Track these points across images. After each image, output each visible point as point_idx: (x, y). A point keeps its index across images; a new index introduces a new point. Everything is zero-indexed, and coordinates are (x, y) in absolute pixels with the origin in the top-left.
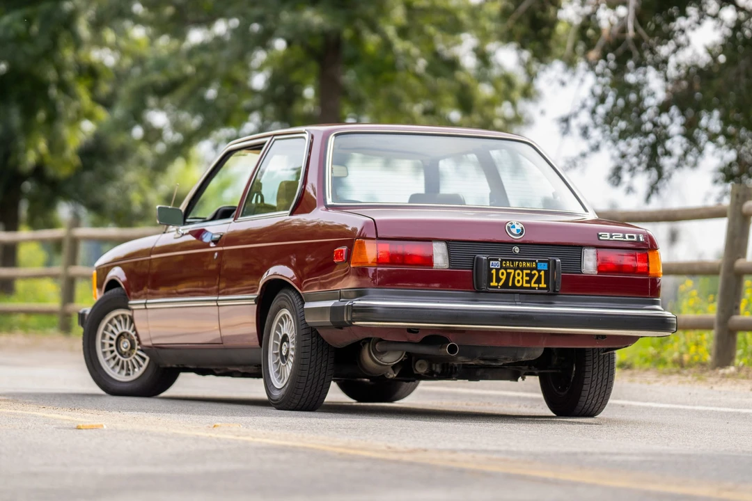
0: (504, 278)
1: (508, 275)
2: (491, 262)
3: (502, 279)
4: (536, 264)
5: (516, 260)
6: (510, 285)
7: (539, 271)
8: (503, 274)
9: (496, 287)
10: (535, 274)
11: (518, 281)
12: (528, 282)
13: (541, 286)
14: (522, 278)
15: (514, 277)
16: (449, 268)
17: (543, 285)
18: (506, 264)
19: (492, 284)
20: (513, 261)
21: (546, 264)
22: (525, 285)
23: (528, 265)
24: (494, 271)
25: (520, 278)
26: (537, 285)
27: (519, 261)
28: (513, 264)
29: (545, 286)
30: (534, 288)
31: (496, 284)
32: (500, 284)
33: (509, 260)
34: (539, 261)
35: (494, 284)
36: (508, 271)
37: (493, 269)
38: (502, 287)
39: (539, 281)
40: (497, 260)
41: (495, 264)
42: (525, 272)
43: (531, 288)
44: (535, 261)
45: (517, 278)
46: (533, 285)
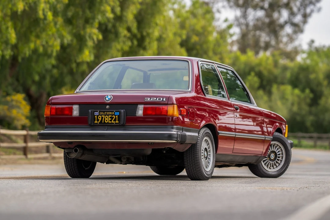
0: (100, 119)
1: (102, 118)
2: (95, 113)
3: (99, 120)
4: (114, 113)
5: (105, 112)
6: (103, 122)
7: (116, 116)
8: (100, 118)
9: (97, 123)
10: (114, 117)
11: (106, 120)
12: (110, 121)
13: (116, 122)
14: (108, 119)
15: (105, 119)
16: (79, 116)
17: (117, 122)
18: (101, 113)
19: (95, 122)
20: (104, 112)
21: (119, 113)
22: (109, 122)
23: (111, 113)
24: (96, 117)
25: (107, 119)
26: (114, 122)
27: (107, 112)
28: (104, 113)
29: (118, 122)
30: (113, 123)
31: (97, 122)
32: (99, 122)
33: (103, 112)
34: (116, 111)
35: (96, 122)
36: (102, 116)
37: (96, 115)
38: (99, 123)
39: (115, 120)
40: (97, 112)
41: (96, 113)
42: (109, 116)
43: (112, 123)
44: (113, 111)
45: (106, 119)
46: (113, 122)
